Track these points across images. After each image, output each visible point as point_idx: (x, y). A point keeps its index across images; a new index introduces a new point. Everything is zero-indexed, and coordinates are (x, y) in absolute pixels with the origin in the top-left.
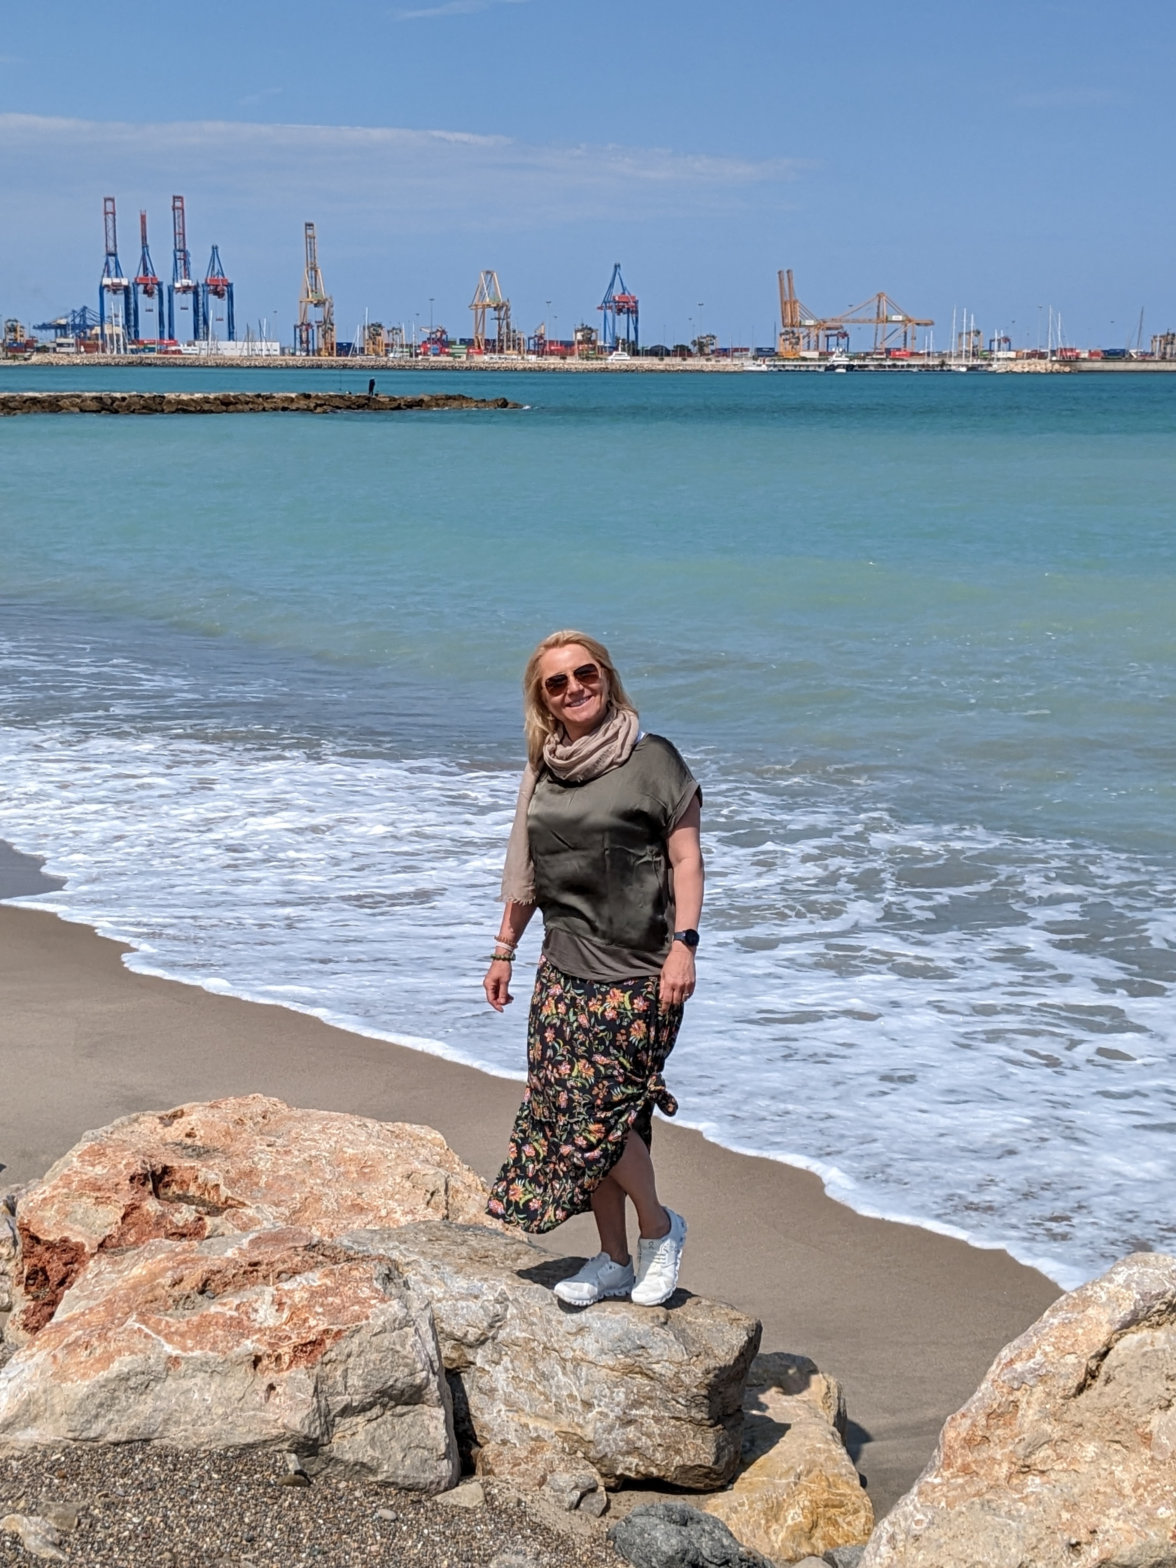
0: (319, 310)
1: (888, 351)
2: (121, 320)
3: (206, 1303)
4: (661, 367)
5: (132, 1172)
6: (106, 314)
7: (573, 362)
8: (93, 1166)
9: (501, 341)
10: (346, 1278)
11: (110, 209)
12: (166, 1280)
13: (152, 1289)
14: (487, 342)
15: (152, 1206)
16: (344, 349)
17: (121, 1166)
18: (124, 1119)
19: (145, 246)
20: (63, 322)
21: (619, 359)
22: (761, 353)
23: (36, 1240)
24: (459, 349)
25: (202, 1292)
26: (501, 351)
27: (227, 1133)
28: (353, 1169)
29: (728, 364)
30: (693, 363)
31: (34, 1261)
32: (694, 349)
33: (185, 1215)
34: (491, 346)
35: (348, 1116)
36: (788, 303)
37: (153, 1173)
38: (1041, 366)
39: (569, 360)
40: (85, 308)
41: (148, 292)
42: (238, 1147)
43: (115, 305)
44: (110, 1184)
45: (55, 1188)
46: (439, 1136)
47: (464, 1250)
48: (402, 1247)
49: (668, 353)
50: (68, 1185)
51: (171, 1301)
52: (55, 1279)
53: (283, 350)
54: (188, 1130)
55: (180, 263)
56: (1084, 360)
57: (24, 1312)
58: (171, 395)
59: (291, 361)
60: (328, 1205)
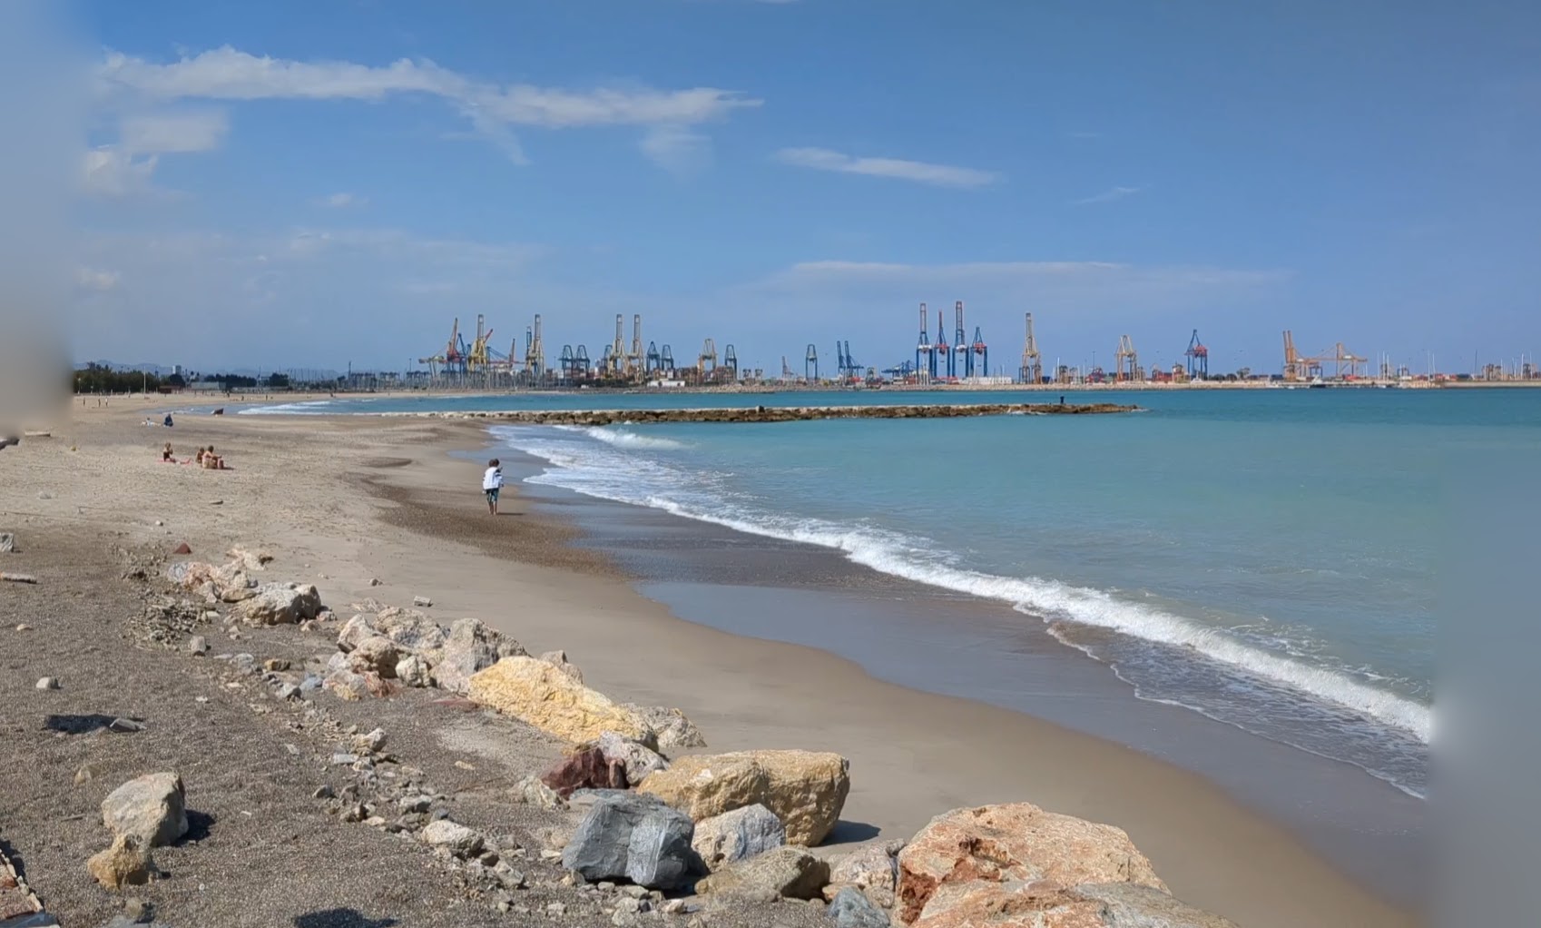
0: (1033, 359)
1: (1344, 377)
2: (928, 367)
3: (1006, 917)
4: (1220, 387)
5: (960, 840)
6: (920, 364)
7: (1171, 384)
8: (939, 835)
9: (1132, 374)
10: (1082, 911)
11: (923, 309)
12: (985, 902)
13: (977, 907)
14: (1124, 374)
15: (971, 860)
16: (1046, 380)
17: (954, 837)
18: (954, 811)
19: (941, 328)
20: (897, 368)
21: (1197, 383)
22: (1275, 378)
23: (909, 873)
24: (1108, 378)
25: (1003, 911)
26: (1132, 379)
27: (1010, 823)
28: (1078, 849)
29: (1256, 384)
30: (1239, 384)
31: (907, 884)
32: (1238, 376)
33: (988, 867)
34: (1126, 377)
35: (1075, 819)
36: (1289, 351)
37: (971, 842)
38: (1425, 385)
39: (1170, 383)
40: (908, 362)
41: (942, 352)
42: (1016, 831)
43: (925, 359)
44: (948, 846)
45: (919, 846)
46: (1124, 833)
47: (1143, 900)
48: (1111, 896)
49: (1224, 379)
50: (926, 845)
51: (987, 915)
52: (919, 895)
53: (1013, 383)
54: (989, 820)
55: (959, 336)
56: (1447, 381)
57: (902, 911)
58: (954, 407)
59: (1018, 387)
60: (1065, 867)
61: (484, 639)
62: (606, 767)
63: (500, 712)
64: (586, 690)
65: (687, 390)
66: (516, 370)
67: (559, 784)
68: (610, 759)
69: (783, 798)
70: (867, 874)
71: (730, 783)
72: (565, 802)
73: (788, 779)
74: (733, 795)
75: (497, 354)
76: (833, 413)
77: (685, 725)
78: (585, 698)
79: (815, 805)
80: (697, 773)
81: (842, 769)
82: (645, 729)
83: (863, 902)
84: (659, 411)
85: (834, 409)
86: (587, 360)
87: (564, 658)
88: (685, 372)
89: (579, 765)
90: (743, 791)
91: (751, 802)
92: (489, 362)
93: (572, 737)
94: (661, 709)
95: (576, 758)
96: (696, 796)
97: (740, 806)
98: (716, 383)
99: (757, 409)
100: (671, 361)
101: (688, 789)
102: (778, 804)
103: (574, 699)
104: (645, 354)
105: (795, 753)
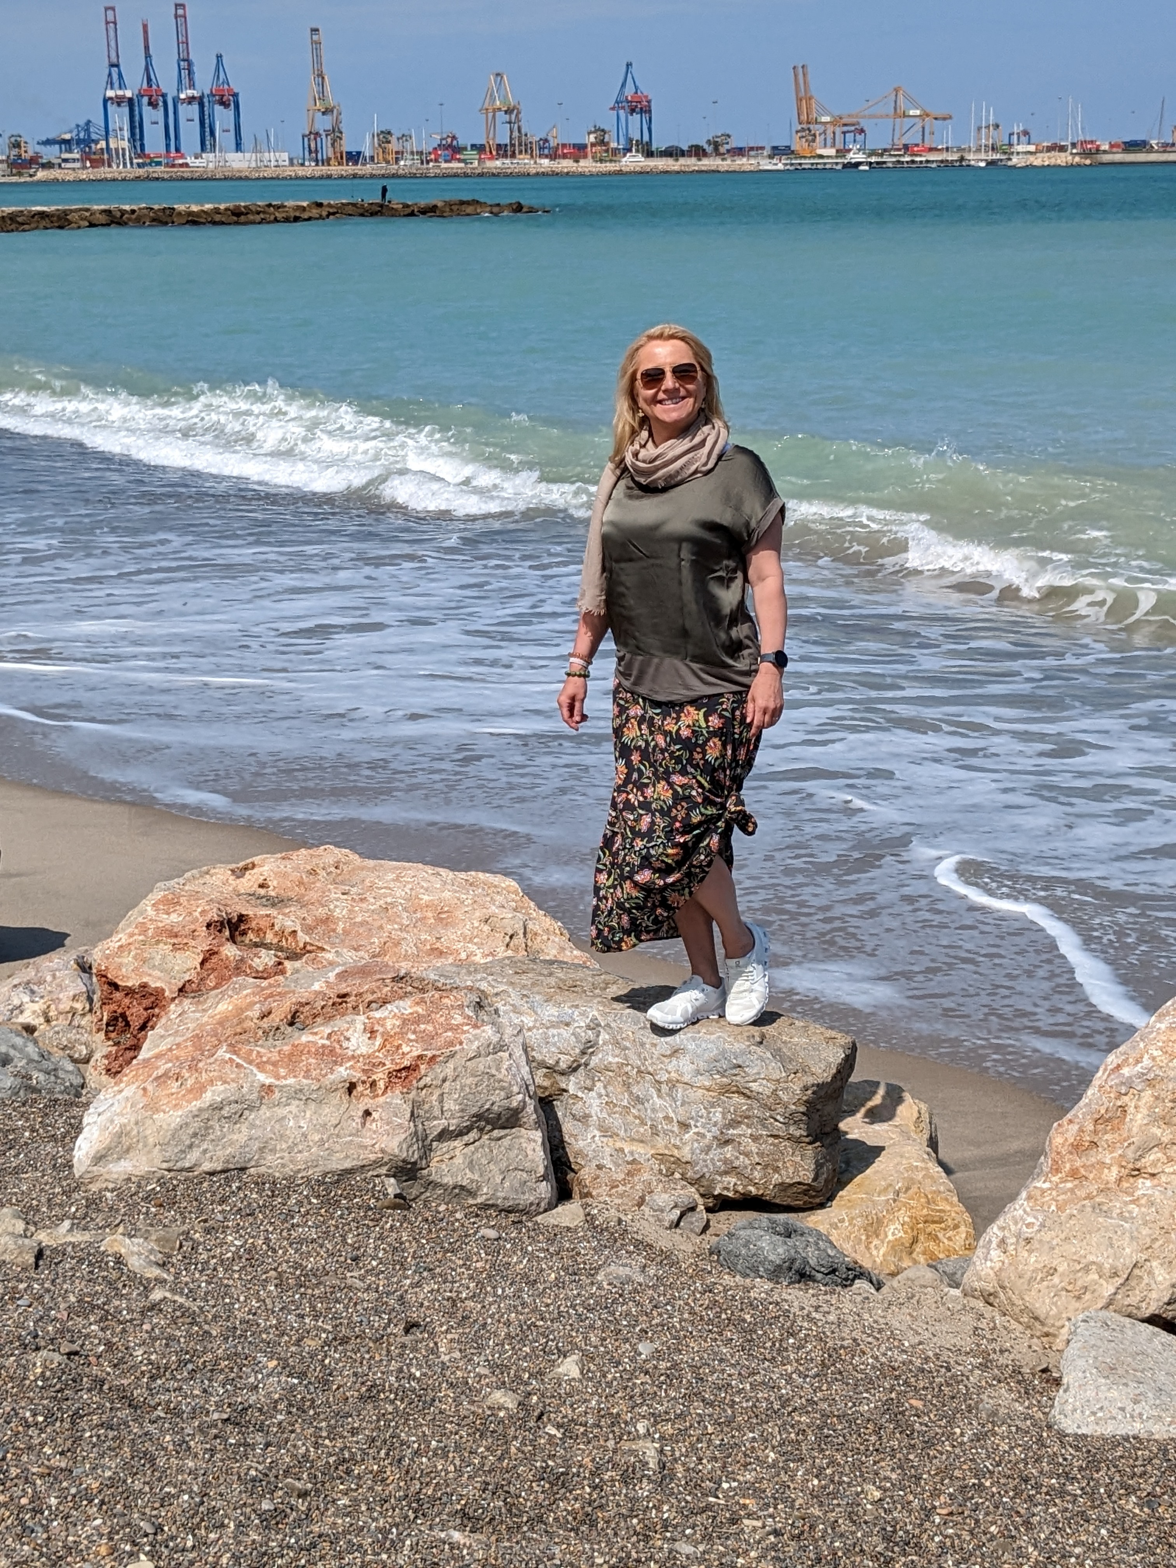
0: (328, 118)
1: (906, 149)
2: (126, 134)
3: (295, 1033)
4: (676, 168)
5: (208, 920)
6: (110, 129)
7: (587, 165)
9: (513, 145)
10: (437, 1006)
11: (110, 18)
14: (499, 146)
15: (230, 953)
16: (354, 157)
17: (197, 915)
19: (148, 57)
20: (67, 136)
21: (633, 161)
22: (776, 152)
23: (115, 986)
24: (470, 155)
25: (291, 1024)
26: (513, 156)
27: (302, 883)
28: (430, 914)
29: (743, 161)
30: (708, 163)
31: (113, 1007)
32: (709, 149)
33: (264, 959)
34: (503, 151)
35: (421, 866)
36: (803, 100)
37: (229, 921)
38: (1062, 159)
39: (582, 163)
40: (89, 122)
41: (152, 104)
42: (313, 897)
43: (120, 118)
45: (130, 936)
46: (513, 883)
48: (490, 979)
49: (682, 154)
52: (135, 1024)
53: (291, 161)
54: (261, 881)
55: (184, 73)
56: (1105, 152)
57: (106, 1057)
58: (180, 207)
59: (301, 172)
70: (38, 1008)
83: (32, 1052)
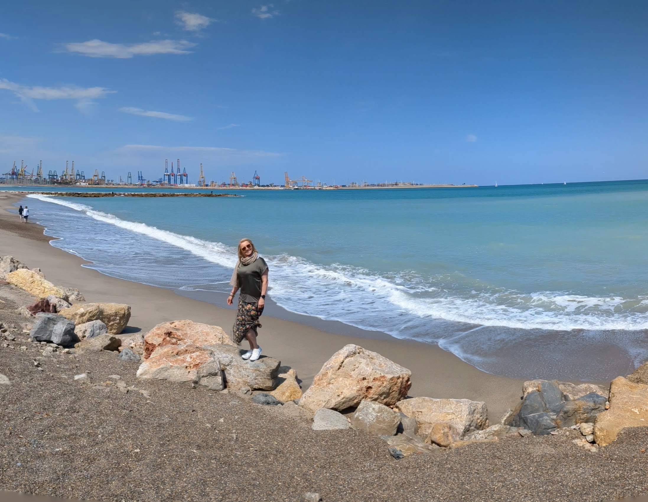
0: (203, 178)
1: (305, 186)
2: (168, 180)
3: (178, 357)
4: (264, 189)
5: (165, 332)
6: (165, 179)
7: (248, 188)
8: (158, 330)
9: (235, 184)
10: (203, 353)
11: (166, 161)
12: (170, 352)
13: (168, 353)
15: (168, 338)
16: (207, 185)
17: (163, 331)
18: (164, 322)
19: (172, 168)
20: (157, 180)
21: (256, 187)
22: (282, 186)
23: (147, 343)
24: (227, 186)
25: (177, 355)
26: (235, 186)
27: (182, 326)
28: (205, 333)
30: (270, 188)
31: (147, 346)
32: (270, 186)
33: (174, 340)
34: (233, 185)
35: (204, 324)
36: (287, 177)
37: (168, 333)
38: (332, 188)
40: (161, 178)
41: (172, 176)
42: (184, 329)
43: (167, 177)
44: (161, 334)
45: (151, 334)
46: (221, 328)
47: (225, 349)
48: (214, 348)
49: (265, 186)
51: (171, 356)
52: (150, 350)
53: (196, 186)
54: (175, 325)
55: (178, 171)
57: (145, 355)
58: (176, 194)
59: (197, 188)
60: (200, 340)
61: (14, 262)
62: (49, 306)
63: (16, 286)
64: (46, 281)
65: (89, 186)
66: (34, 178)
67: (33, 310)
68: (51, 303)
69: (108, 318)
70: (134, 343)
71: (90, 313)
72: (34, 316)
73: (110, 312)
74: (91, 317)
75: (27, 173)
76: (136, 195)
77: (78, 294)
78: (45, 284)
79: (118, 321)
80: (79, 309)
81: (128, 309)
82: (64, 294)
83: (132, 352)
84: (79, 193)
85: (136, 193)
86: (57, 176)
87: (40, 270)
88: (89, 180)
89: (40, 304)
90: (94, 316)
91: (96, 319)
92: (25, 175)
93: (39, 296)
94: (71, 288)
95: (39, 302)
96: (78, 317)
97: (93, 320)
98: (98, 184)
99: (111, 193)
100: (84, 176)
101: (75, 314)
102: (106, 320)
103: (42, 283)
104: (76, 174)
105: (113, 304)
